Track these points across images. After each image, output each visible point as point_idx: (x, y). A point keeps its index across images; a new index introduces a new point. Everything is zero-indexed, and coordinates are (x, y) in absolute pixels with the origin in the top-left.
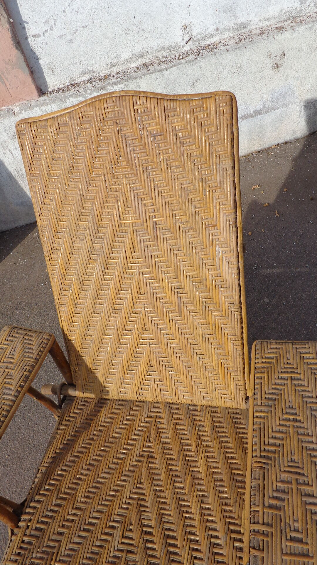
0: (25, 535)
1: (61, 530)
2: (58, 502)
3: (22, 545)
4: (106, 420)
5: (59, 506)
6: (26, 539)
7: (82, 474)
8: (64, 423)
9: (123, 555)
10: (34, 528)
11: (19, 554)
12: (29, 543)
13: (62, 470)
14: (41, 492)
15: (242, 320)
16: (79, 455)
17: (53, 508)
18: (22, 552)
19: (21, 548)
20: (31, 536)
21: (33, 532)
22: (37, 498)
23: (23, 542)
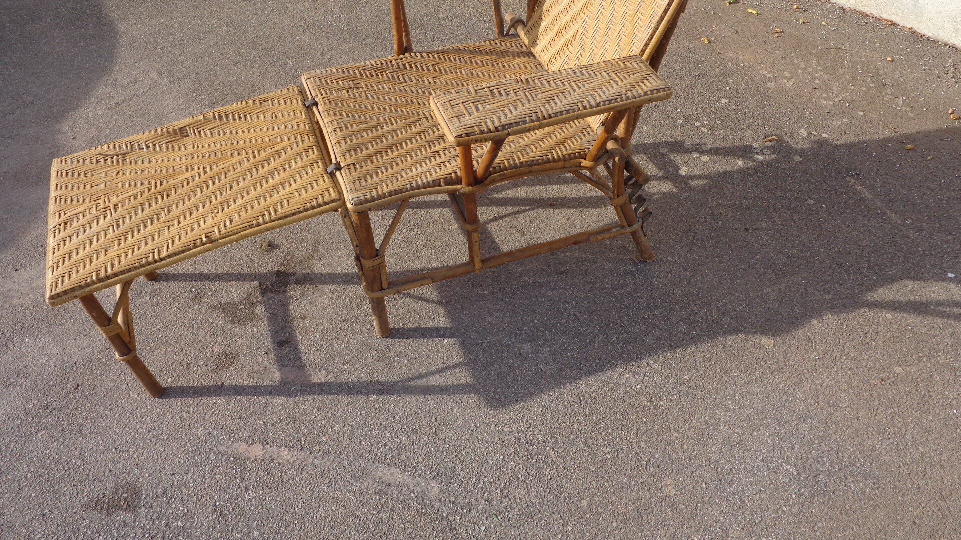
0: (396, 61)
1: (414, 79)
2: (431, 68)
3: (389, 63)
4: (515, 65)
5: (429, 70)
6: (394, 62)
7: (461, 72)
8: (492, 42)
9: (422, 116)
10: (404, 63)
11: (382, 64)
12: (393, 66)
13: (455, 59)
14: (430, 55)
15: (652, 38)
16: (474, 63)
17: (424, 67)
18: (385, 65)
19: (387, 63)
20: (398, 64)
21: (400, 64)
22: (424, 55)
23: (391, 62)
